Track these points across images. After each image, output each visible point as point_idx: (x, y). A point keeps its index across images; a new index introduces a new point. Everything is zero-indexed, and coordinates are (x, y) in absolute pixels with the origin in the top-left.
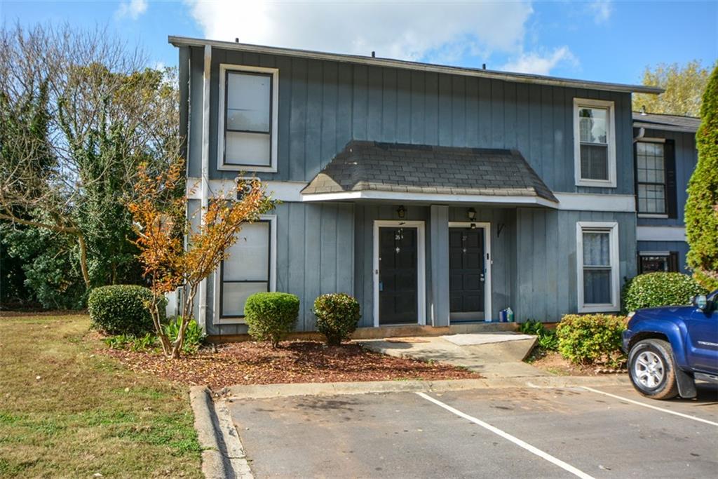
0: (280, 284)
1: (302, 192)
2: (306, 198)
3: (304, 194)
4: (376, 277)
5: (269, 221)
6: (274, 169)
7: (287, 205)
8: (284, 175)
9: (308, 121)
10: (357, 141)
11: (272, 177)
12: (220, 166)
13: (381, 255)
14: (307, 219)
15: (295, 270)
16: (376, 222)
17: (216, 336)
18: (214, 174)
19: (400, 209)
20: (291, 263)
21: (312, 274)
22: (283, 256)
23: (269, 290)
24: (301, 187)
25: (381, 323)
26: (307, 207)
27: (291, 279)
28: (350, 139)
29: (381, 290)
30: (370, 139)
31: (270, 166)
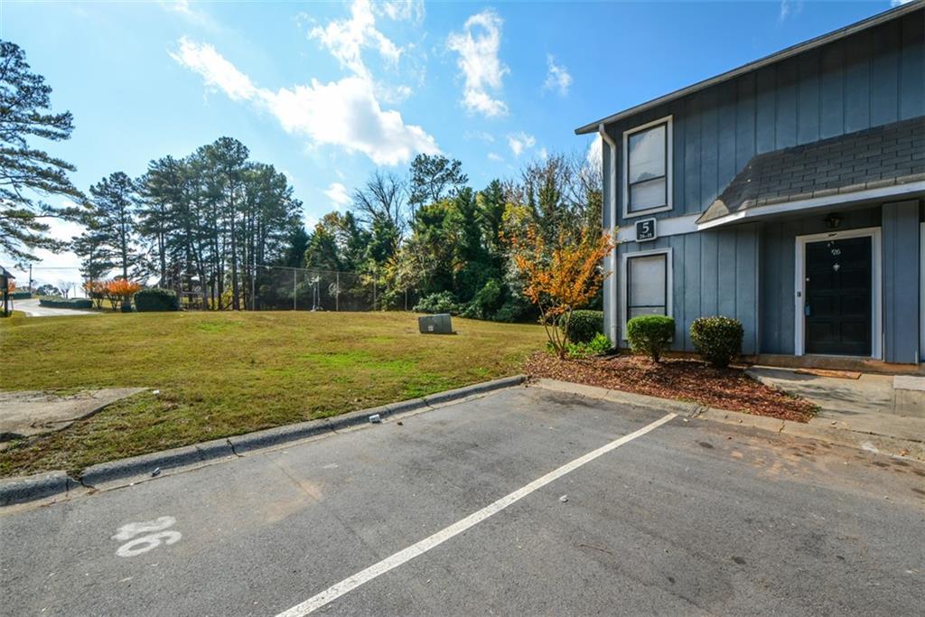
0: (676, 309)
1: (698, 223)
2: (701, 227)
3: (699, 224)
5: (666, 254)
6: (670, 207)
7: (682, 237)
8: (679, 210)
9: (703, 153)
10: (761, 155)
11: (669, 214)
12: (625, 215)
13: (808, 273)
14: (703, 246)
15: (691, 296)
16: (798, 238)
17: (624, 349)
18: (620, 222)
19: (832, 218)
20: (687, 290)
21: (709, 300)
22: (679, 283)
23: (666, 314)
24: (696, 217)
25: (809, 349)
26: (703, 236)
27: (687, 304)
28: (753, 155)
29: (808, 314)
30: (780, 147)
31: (666, 205)
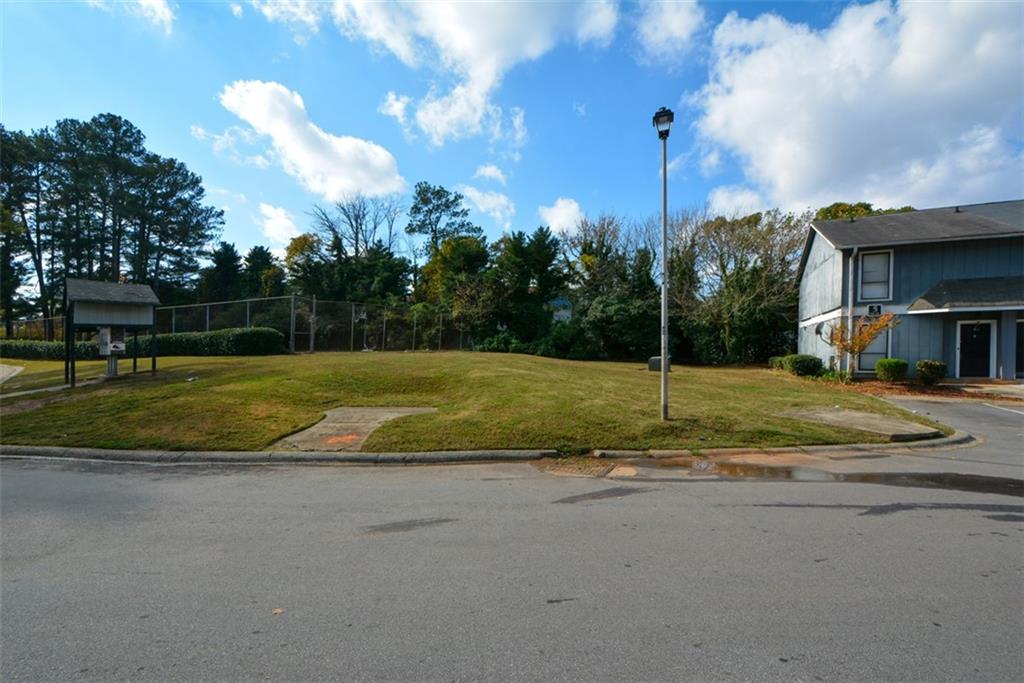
0: (894, 355)
1: (908, 309)
2: (910, 312)
3: (910, 310)
4: (958, 352)
6: (891, 298)
7: (899, 316)
8: (897, 301)
9: (912, 273)
10: (946, 280)
11: (890, 303)
13: (962, 339)
14: (911, 322)
15: (903, 348)
16: (958, 322)
17: (857, 378)
18: (856, 304)
19: (978, 315)
20: (900, 345)
21: (914, 349)
22: (895, 341)
23: (887, 358)
24: (907, 307)
25: (961, 375)
26: (912, 317)
27: (900, 353)
28: (941, 279)
30: (955, 277)
31: (888, 297)
